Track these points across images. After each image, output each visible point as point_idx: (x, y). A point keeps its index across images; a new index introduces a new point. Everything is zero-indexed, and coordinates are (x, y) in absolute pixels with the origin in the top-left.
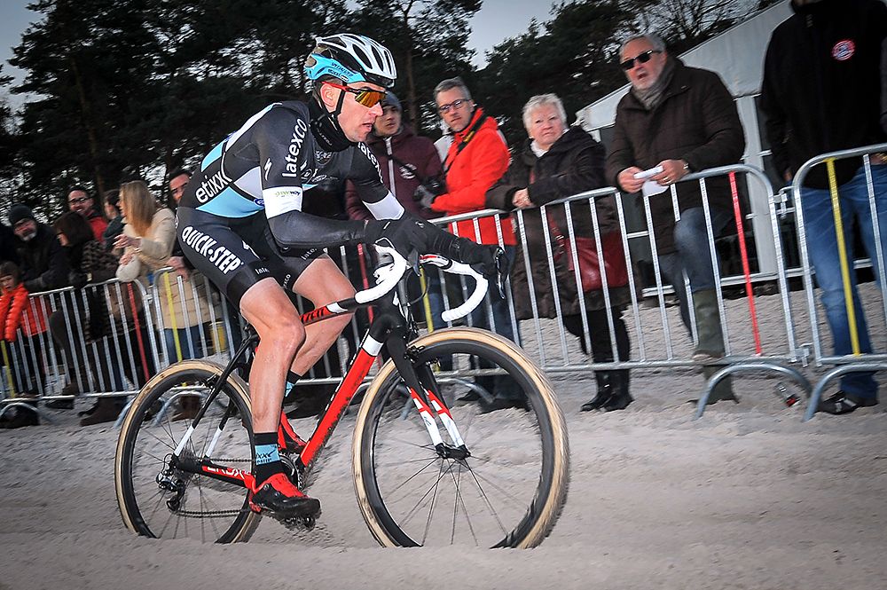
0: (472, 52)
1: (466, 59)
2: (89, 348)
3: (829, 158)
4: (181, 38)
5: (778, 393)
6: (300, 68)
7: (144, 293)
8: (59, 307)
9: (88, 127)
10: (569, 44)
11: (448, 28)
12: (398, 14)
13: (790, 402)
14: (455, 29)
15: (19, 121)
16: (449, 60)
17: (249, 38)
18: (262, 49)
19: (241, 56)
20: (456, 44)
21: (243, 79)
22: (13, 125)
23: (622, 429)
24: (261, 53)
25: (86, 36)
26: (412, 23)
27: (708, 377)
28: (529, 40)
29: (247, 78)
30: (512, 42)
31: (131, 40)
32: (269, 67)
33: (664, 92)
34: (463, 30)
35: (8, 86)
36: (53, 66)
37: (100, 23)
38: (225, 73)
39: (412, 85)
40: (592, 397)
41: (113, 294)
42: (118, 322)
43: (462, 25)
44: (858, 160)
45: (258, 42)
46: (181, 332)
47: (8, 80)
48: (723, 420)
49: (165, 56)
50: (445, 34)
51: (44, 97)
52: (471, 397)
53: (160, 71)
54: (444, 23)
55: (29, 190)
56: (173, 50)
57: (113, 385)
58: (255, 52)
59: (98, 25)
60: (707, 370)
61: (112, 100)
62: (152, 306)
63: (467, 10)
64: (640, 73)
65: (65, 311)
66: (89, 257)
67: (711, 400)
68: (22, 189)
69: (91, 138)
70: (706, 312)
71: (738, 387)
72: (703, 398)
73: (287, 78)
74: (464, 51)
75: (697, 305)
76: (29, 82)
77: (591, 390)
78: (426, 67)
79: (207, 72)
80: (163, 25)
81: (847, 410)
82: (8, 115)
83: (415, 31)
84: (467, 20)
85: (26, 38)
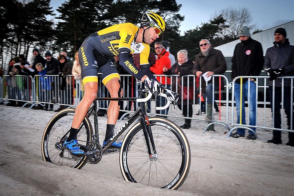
0: (180, 31)
1: (178, 33)
4: (104, 13)
9: (75, 31)
10: (205, 34)
11: (175, 24)
14: (176, 24)
15: (56, 26)
16: (173, 32)
17: (122, 16)
18: (125, 20)
19: (119, 20)
20: (176, 28)
22: (54, 27)
25: (79, 7)
28: (195, 31)
30: (191, 30)
31: (91, 11)
33: (209, 53)
35: (54, 16)
36: (68, 14)
37: (83, 5)
39: (163, 37)
43: (178, 24)
45: (125, 18)
47: (55, 15)
49: (99, 17)
51: (64, 21)
53: (97, 20)
54: (174, 22)
55: (55, 45)
56: (101, 15)
58: (123, 20)
59: (82, 5)
61: (83, 26)
63: (180, 20)
64: (204, 48)
65: (55, 81)
68: (53, 45)
69: (75, 35)
70: (210, 108)
74: (178, 30)
76: (61, 16)
78: (167, 33)
79: (109, 23)
80: (100, 9)
81: (237, 137)
82: (53, 24)
84: (179, 22)
85: (63, 5)
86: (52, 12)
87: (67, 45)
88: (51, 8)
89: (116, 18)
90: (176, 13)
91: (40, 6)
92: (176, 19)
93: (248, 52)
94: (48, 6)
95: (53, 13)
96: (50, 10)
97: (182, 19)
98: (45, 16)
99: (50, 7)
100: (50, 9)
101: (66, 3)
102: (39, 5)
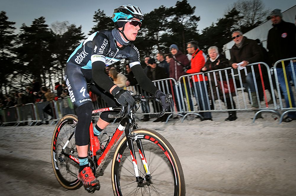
0: (198, 30)
1: (197, 32)
3: (282, 61)
5: (273, 117)
6: (157, 35)
10: (222, 28)
12: (180, 22)
13: (276, 119)
16: (192, 32)
19: (143, 32)
20: (194, 28)
23: (235, 126)
24: (147, 32)
26: (183, 24)
27: (256, 112)
28: (212, 27)
29: (144, 37)
30: (208, 28)
32: (149, 35)
33: (243, 44)
34: (196, 25)
38: (139, 36)
39: (184, 38)
40: (227, 117)
43: (195, 24)
44: (289, 61)
45: (147, 29)
48: (259, 123)
50: (192, 26)
52: (198, 117)
54: (191, 24)
60: (255, 111)
63: (197, 21)
64: (237, 40)
67: (256, 119)
70: (254, 97)
71: (263, 115)
72: (254, 118)
73: (154, 37)
75: (252, 95)
77: (227, 116)
78: (187, 34)
81: (290, 121)
83: (184, 26)
84: (197, 23)
85: (93, 29)
90: (192, 15)
91: (74, 34)
92: (192, 21)
93: (284, 35)
95: (85, 38)
96: (83, 36)
97: (198, 19)
99: (82, 33)
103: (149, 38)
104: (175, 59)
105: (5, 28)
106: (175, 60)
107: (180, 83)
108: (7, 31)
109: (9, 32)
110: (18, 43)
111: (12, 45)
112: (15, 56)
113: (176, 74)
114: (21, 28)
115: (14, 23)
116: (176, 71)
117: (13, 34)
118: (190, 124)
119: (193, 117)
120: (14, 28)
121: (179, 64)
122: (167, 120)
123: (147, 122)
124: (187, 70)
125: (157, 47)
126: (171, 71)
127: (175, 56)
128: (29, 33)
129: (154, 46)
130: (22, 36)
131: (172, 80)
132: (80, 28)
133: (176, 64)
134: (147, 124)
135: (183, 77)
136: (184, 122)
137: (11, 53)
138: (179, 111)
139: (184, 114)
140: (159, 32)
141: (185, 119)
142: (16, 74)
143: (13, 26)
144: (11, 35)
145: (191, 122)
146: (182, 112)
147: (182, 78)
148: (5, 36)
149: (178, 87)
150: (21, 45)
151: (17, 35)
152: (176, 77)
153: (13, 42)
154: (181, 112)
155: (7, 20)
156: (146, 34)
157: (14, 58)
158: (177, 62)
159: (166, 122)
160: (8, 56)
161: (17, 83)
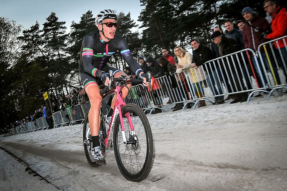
2: (172, 91)
4: (180, 5)
6: (214, 6)
7: (185, 74)
8: (163, 81)
9: (159, 33)
15: (142, 35)
17: (199, 1)
19: (197, 7)
21: (198, 13)
22: (140, 37)
24: (202, 5)
25: (156, 10)
29: (199, 12)
31: (167, 9)
32: (205, 8)
35: (138, 27)
36: (148, 19)
38: (193, 12)
41: (177, 76)
42: (179, 83)
45: (201, 2)
46: (197, 83)
47: (137, 25)
49: (176, 11)
51: (147, 28)
53: (176, 15)
56: (178, 9)
57: (180, 100)
59: (158, 6)
62: (188, 77)
65: (165, 82)
66: (169, 68)
68: (144, 53)
69: (160, 36)
73: (211, 10)
76: (143, 25)
79: (188, 13)
80: (175, 3)
82: (138, 34)
85: (141, 13)
86: (135, 23)
87: (156, 48)
88: (133, 20)
89: (193, 6)
91: (124, 22)
94: (130, 20)
98: (130, 30)
99: (131, 20)
100: (131, 22)
101: (143, 11)
102: (122, 22)
103: (205, 12)
104: (251, 24)
105: (57, 29)
106: (251, 26)
107: (259, 53)
108: (59, 31)
109: (61, 33)
110: (71, 42)
111: (65, 45)
112: (70, 55)
113: (254, 43)
114: (72, 26)
115: (64, 23)
116: (253, 39)
117: (65, 34)
118: (280, 101)
119: (282, 92)
120: (65, 28)
121: (256, 30)
122: (248, 99)
123: (222, 105)
124: (266, 35)
125: (215, 21)
126: (246, 40)
127: (250, 21)
128: (79, 30)
129: (212, 21)
130: (73, 34)
131: (248, 51)
132: (129, 15)
133: (252, 31)
134: (223, 107)
135: (264, 44)
136: (271, 99)
137: (66, 53)
138: (263, 87)
139: (269, 90)
140: (217, 3)
141: (271, 95)
142: (74, 74)
143: (63, 26)
144: (63, 35)
145: (279, 98)
146: (267, 87)
147: (262, 46)
148: (58, 37)
149: (258, 59)
150: (74, 43)
151: (69, 34)
152: (254, 47)
153: (66, 42)
154: (265, 87)
155: (58, 21)
156: (201, 8)
157: (69, 58)
158: (254, 28)
159: (247, 102)
160: (64, 57)
161: (75, 82)
